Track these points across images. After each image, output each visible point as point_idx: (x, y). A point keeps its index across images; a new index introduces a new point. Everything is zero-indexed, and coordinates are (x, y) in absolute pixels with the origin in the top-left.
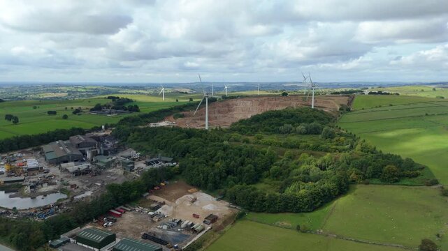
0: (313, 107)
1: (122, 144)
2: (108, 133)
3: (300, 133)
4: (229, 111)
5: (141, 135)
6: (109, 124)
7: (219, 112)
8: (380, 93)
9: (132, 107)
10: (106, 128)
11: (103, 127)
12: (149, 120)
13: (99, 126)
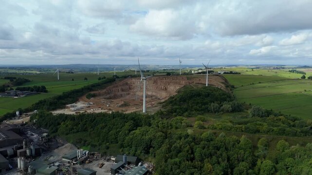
0: (207, 85)
1: (52, 136)
2: (25, 119)
3: (228, 111)
4: (130, 89)
5: (77, 125)
6: (23, 108)
7: (123, 90)
8: (231, 73)
9: (39, 87)
10: (21, 114)
11: (17, 113)
12: (63, 101)
13: (11, 111)
